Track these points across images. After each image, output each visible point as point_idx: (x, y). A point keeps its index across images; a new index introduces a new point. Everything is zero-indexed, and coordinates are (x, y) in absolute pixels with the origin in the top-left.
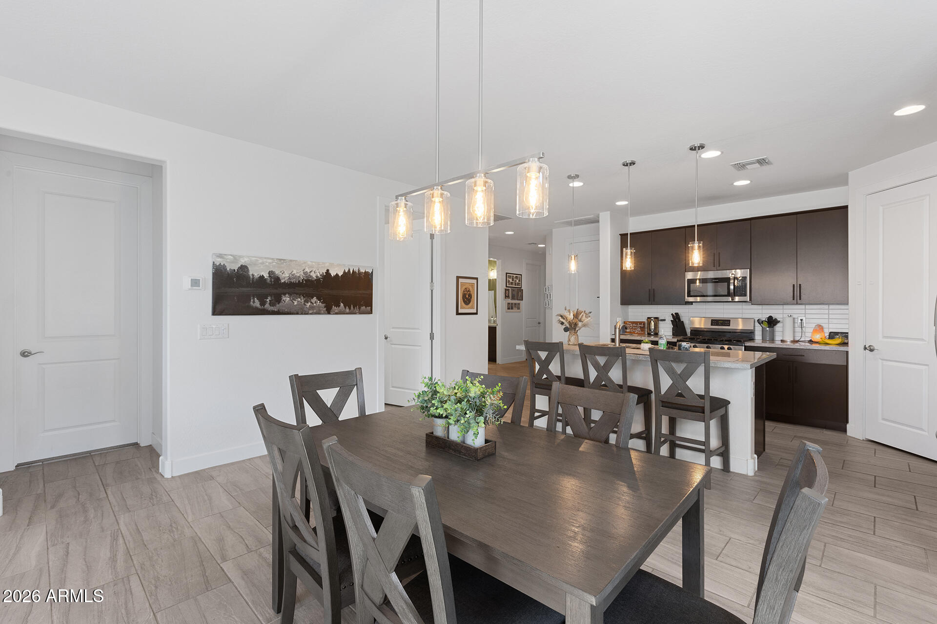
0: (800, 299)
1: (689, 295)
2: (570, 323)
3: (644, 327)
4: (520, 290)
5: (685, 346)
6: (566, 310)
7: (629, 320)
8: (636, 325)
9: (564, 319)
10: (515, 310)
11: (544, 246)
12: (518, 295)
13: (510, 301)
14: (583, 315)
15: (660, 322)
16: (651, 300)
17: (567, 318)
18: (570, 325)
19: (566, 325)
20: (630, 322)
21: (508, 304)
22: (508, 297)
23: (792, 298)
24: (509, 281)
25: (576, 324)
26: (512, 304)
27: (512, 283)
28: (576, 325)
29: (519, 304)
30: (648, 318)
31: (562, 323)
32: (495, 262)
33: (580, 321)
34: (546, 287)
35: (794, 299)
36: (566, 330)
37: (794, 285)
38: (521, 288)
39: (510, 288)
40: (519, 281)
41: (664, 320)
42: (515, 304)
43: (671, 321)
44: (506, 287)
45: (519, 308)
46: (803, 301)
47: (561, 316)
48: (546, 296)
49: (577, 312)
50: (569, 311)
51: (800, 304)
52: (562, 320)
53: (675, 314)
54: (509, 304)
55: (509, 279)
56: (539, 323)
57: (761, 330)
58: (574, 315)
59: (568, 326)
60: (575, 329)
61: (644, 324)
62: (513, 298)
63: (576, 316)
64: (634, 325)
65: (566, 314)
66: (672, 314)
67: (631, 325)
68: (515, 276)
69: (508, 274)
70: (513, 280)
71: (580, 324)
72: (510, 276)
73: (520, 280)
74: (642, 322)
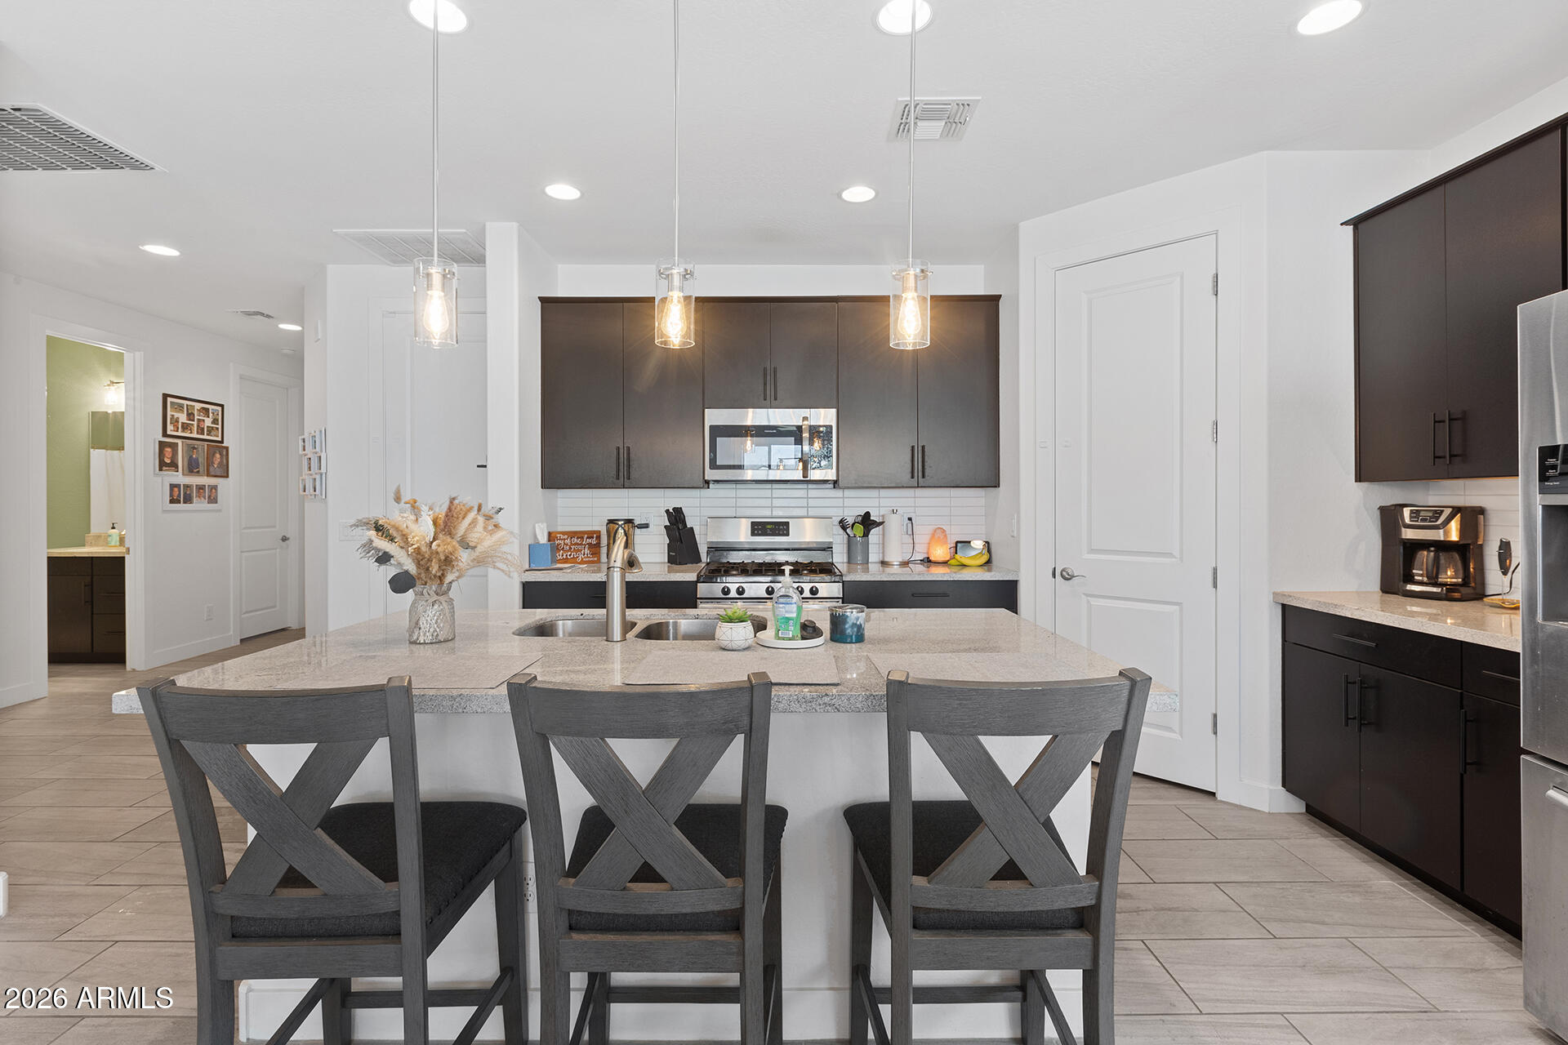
0: (923, 477)
1: (714, 465)
2: (419, 557)
3: (598, 545)
4: (219, 448)
5: (858, 619)
6: (398, 499)
7: (560, 529)
8: (579, 541)
9: (392, 540)
10: (200, 504)
11: (299, 328)
12: (210, 463)
13: (180, 478)
14: (474, 522)
15: (637, 531)
16: (621, 474)
17: (405, 537)
18: (418, 565)
19: (400, 564)
20: (564, 533)
21: (172, 486)
22: (173, 465)
23: (910, 475)
24: (175, 421)
25: (447, 558)
26: (187, 487)
27: (185, 427)
28: (448, 562)
29: (214, 488)
30: (611, 521)
31: (384, 558)
32: (119, 357)
33: (465, 545)
34: (306, 436)
35: (913, 477)
36: (401, 583)
37: (913, 447)
38: (222, 442)
39: (179, 442)
40: (215, 421)
41: (646, 526)
42: (201, 488)
43: (665, 527)
44: (165, 434)
45: (213, 500)
46: (928, 480)
47: (378, 528)
48: (305, 463)
49: (450, 509)
50: (414, 506)
51: (922, 487)
52: (383, 544)
53: (674, 509)
54: (178, 486)
55: (176, 415)
56: (284, 539)
57: (846, 541)
58: (435, 522)
59: (411, 568)
60: (441, 578)
61: (599, 538)
62: (192, 468)
63: (446, 525)
64: (575, 540)
65: (397, 516)
66: (667, 511)
67: (568, 541)
68: (198, 406)
69: (169, 400)
70: (190, 416)
71: (464, 556)
72: (181, 406)
73: (220, 420)
74: (594, 532)
